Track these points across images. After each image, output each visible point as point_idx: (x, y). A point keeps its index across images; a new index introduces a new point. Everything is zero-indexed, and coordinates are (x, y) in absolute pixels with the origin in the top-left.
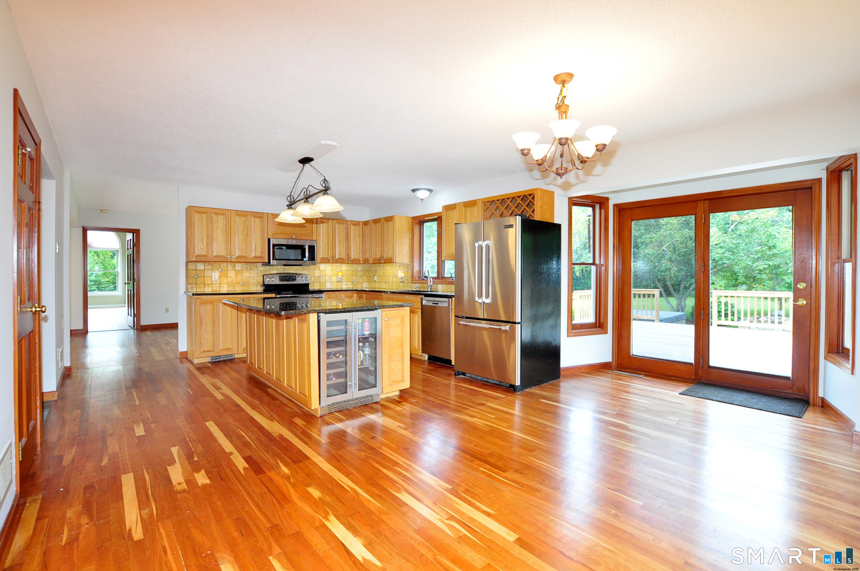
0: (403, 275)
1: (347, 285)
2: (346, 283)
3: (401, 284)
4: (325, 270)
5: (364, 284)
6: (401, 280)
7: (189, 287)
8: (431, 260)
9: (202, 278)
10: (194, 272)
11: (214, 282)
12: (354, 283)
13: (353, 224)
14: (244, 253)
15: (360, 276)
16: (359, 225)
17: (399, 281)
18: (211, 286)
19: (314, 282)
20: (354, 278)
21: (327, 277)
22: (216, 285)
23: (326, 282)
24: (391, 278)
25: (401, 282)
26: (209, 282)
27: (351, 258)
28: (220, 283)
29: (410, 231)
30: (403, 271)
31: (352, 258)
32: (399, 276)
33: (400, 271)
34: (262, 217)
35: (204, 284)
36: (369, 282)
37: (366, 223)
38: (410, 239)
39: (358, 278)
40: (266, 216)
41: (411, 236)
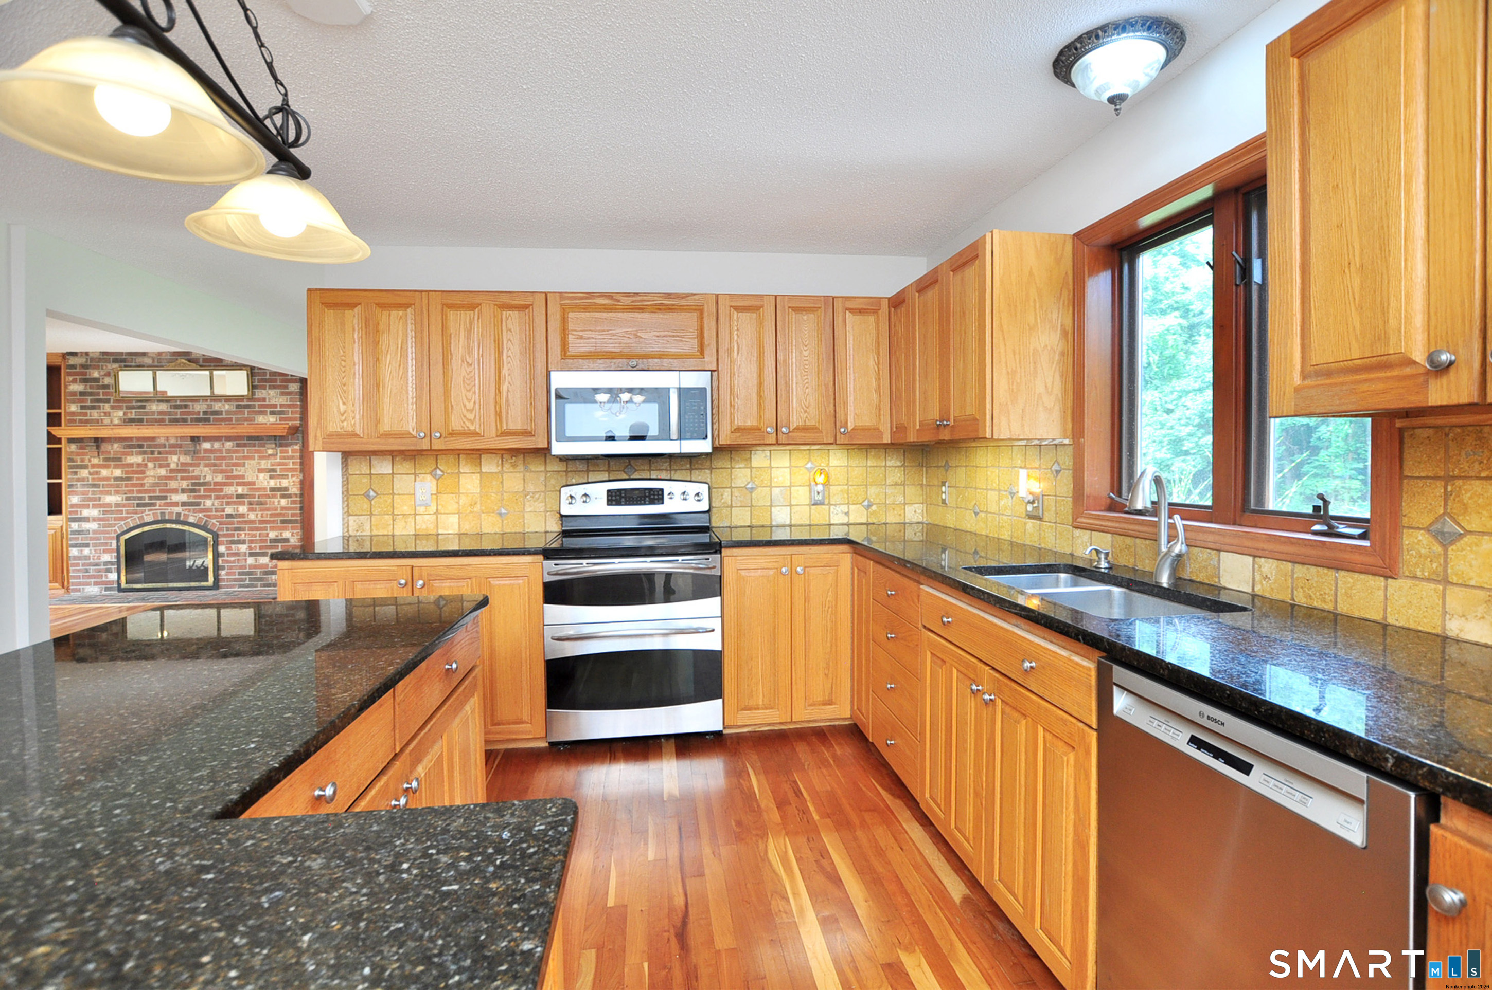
0: (1037, 487)
1: (847, 514)
2: (844, 508)
3: (1031, 523)
4: (771, 468)
5: (909, 510)
6: (1030, 508)
7: (351, 523)
8: (1172, 428)
9: (386, 497)
10: (365, 480)
11: (421, 510)
12: (874, 508)
13: (851, 310)
14: (472, 422)
15: (896, 484)
16: (875, 312)
17: (1023, 511)
18: (411, 520)
19: (731, 507)
20: (872, 491)
21: (776, 491)
22: (427, 517)
23: (771, 506)
24: (993, 495)
25: (1031, 517)
26: (406, 509)
27: (846, 426)
28: (437, 513)
29: (1066, 295)
30: (1036, 473)
31: (850, 426)
32: (1023, 493)
33: (1023, 473)
34: (527, 307)
35: (393, 514)
36: (928, 502)
37: (897, 302)
38: (1065, 333)
39: (889, 490)
40: (540, 302)
41: (1068, 322)
